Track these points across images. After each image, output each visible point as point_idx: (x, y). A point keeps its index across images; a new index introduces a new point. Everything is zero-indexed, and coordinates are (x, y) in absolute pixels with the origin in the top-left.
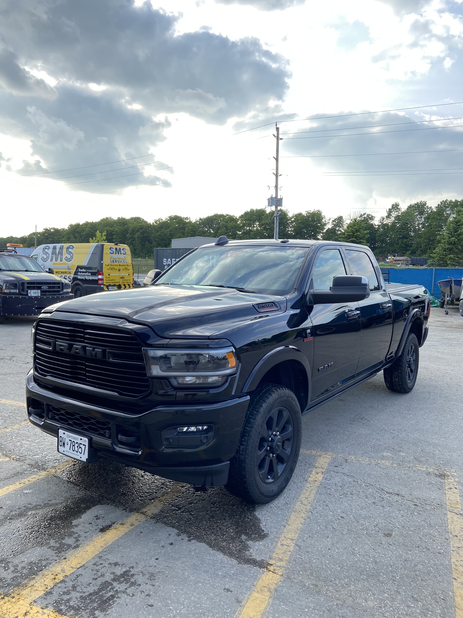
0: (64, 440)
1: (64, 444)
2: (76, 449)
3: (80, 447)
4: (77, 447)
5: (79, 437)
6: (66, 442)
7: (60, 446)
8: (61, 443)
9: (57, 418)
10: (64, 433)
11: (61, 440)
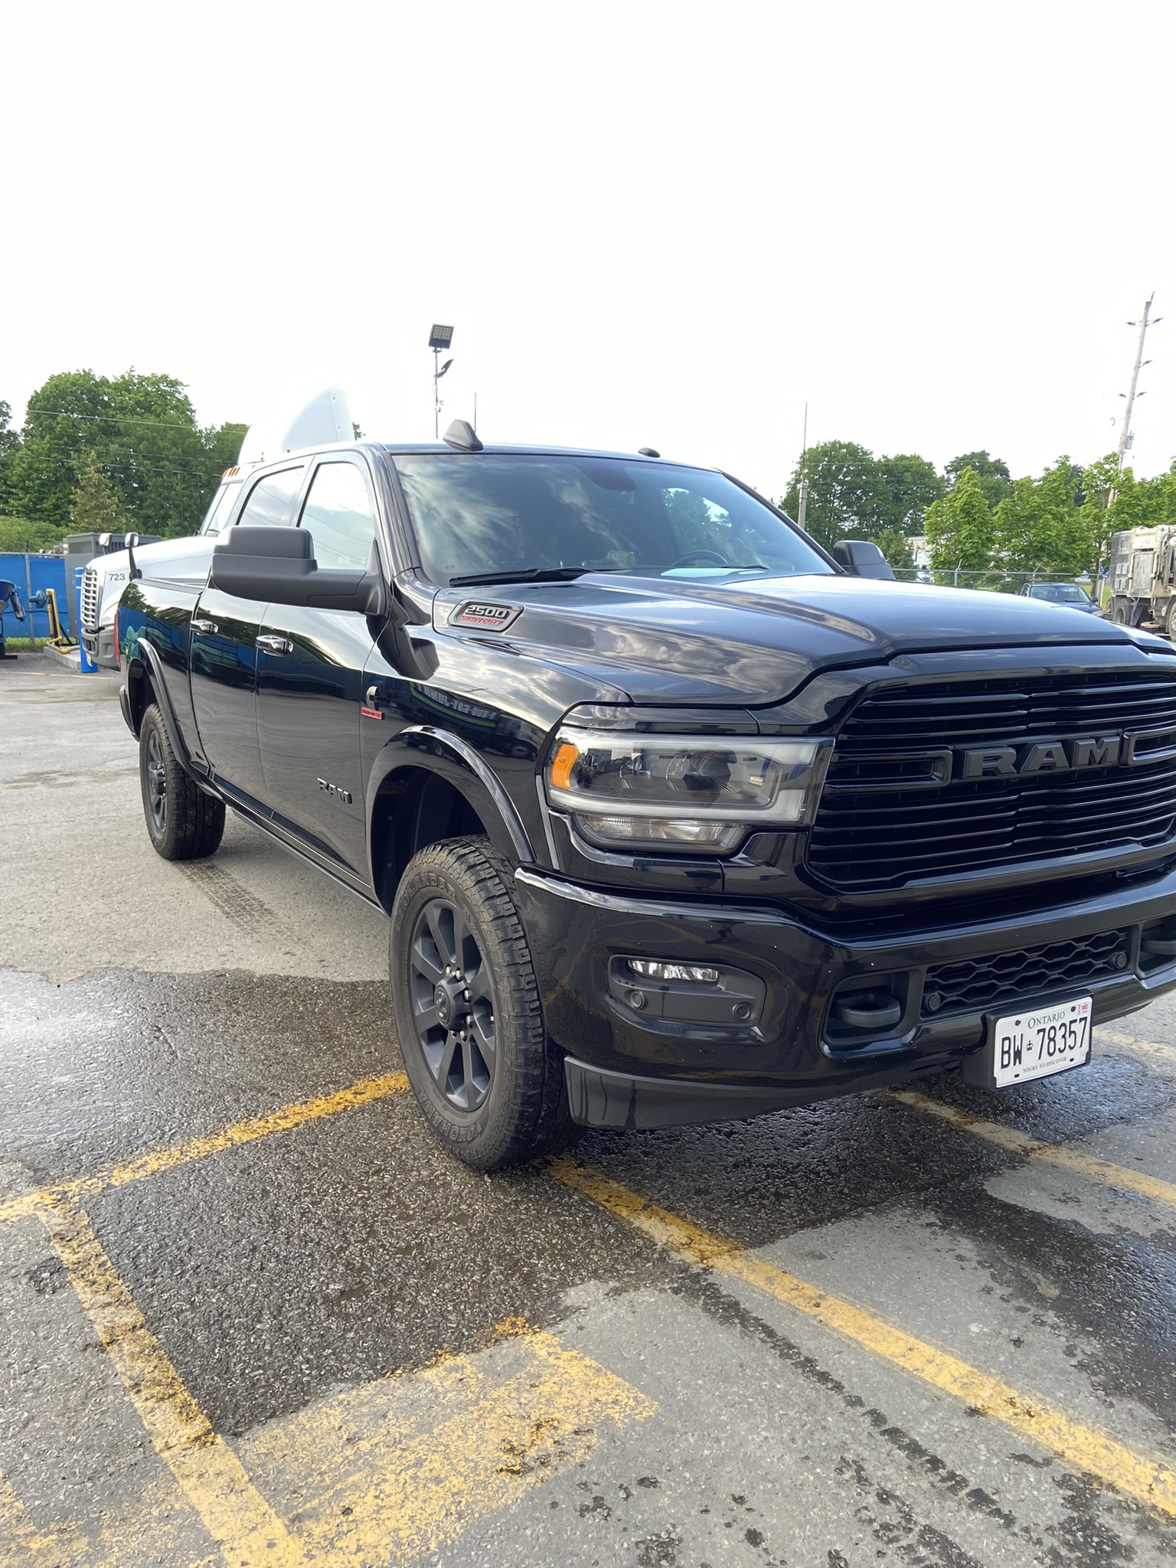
0: (1018, 1043)
1: (1018, 1055)
2: (1060, 1044)
4: (1064, 1036)
5: (1066, 1007)
6: (1025, 1043)
7: (1003, 1066)
8: (1006, 1056)
9: (955, 998)
10: (1018, 1023)
11: (1006, 1049)
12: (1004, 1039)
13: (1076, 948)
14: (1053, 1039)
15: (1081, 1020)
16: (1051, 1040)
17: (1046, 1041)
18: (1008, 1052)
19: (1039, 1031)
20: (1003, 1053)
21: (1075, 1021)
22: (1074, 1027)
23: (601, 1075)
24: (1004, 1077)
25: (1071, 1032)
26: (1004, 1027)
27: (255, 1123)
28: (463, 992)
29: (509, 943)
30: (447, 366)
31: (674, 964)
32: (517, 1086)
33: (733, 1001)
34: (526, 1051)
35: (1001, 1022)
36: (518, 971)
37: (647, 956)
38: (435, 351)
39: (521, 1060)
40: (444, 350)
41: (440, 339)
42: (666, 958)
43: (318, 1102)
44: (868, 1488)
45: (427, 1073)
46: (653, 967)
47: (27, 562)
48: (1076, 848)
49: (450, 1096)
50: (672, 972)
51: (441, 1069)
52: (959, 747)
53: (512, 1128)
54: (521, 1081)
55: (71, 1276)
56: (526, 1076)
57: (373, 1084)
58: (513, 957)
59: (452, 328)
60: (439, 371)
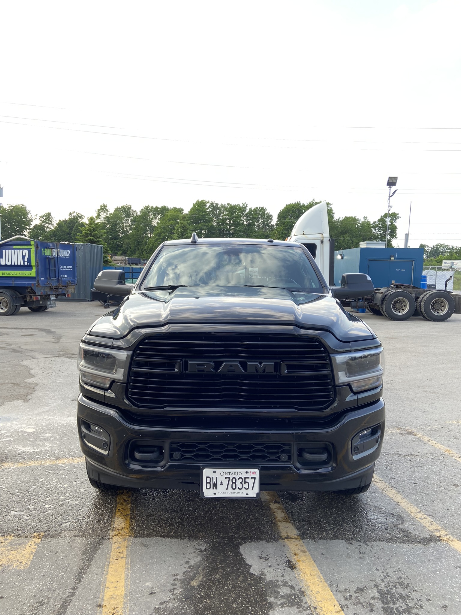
1: (215, 485)
2: (239, 486)
4: (241, 483)
5: (243, 471)
6: (219, 481)
7: (207, 488)
8: (208, 485)
9: (189, 456)
10: (215, 472)
11: (208, 481)
12: (207, 477)
14: (235, 483)
15: (252, 478)
16: (233, 483)
17: (231, 483)
18: (210, 483)
19: (226, 478)
20: (207, 483)
21: (248, 478)
22: (247, 480)
24: (208, 493)
25: (245, 482)
26: (207, 472)
30: (394, 193)
35: (205, 470)
38: (390, 187)
41: (392, 182)
59: (397, 178)
60: (391, 195)
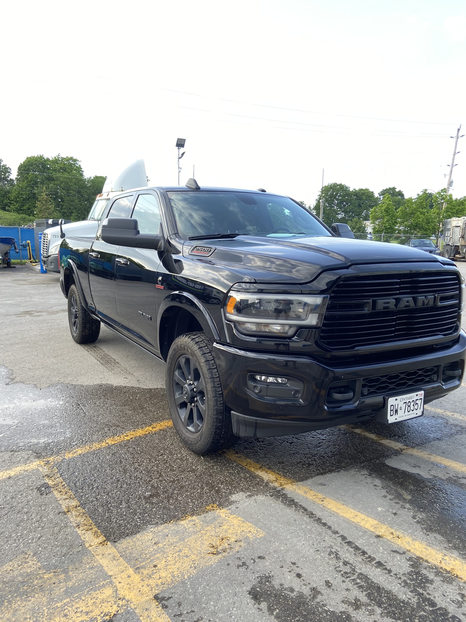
0: (396, 407)
1: (396, 411)
2: (412, 408)
3: (416, 404)
4: (413, 405)
5: (414, 394)
6: (399, 407)
7: (391, 415)
8: (392, 412)
9: (373, 390)
10: (396, 400)
11: (392, 409)
12: (391, 406)
13: (418, 373)
14: (409, 406)
15: (420, 399)
17: (407, 407)
19: (404, 403)
21: (418, 400)
22: (417, 402)
23: (244, 417)
24: (391, 419)
26: (391, 401)
27: (116, 437)
28: (193, 389)
29: (211, 370)
30: (183, 154)
31: (271, 377)
32: (214, 422)
33: (292, 390)
34: (217, 409)
35: (390, 399)
36: (214, 380)
37: (261, 374)
38: (179, 149)
39: (215, 413)
40: (182, 148)
41: (180, 144)
42: (268, 375)
43: (139, 431)
44: (339, 561)
45: (180, 419)
46: (263, 378)
47: (20, 230)
48: (418, 336)
49: (188, 427)
50: (271, 379)
51: (185, 418)
52: (375, 299)
53: (212, 438)
54: (215, 421)
55: (52, 489)
56: (217, 418)
57: (159, 425)
58: (212, 375)
59: (185, 140)
60: (180, 156)
